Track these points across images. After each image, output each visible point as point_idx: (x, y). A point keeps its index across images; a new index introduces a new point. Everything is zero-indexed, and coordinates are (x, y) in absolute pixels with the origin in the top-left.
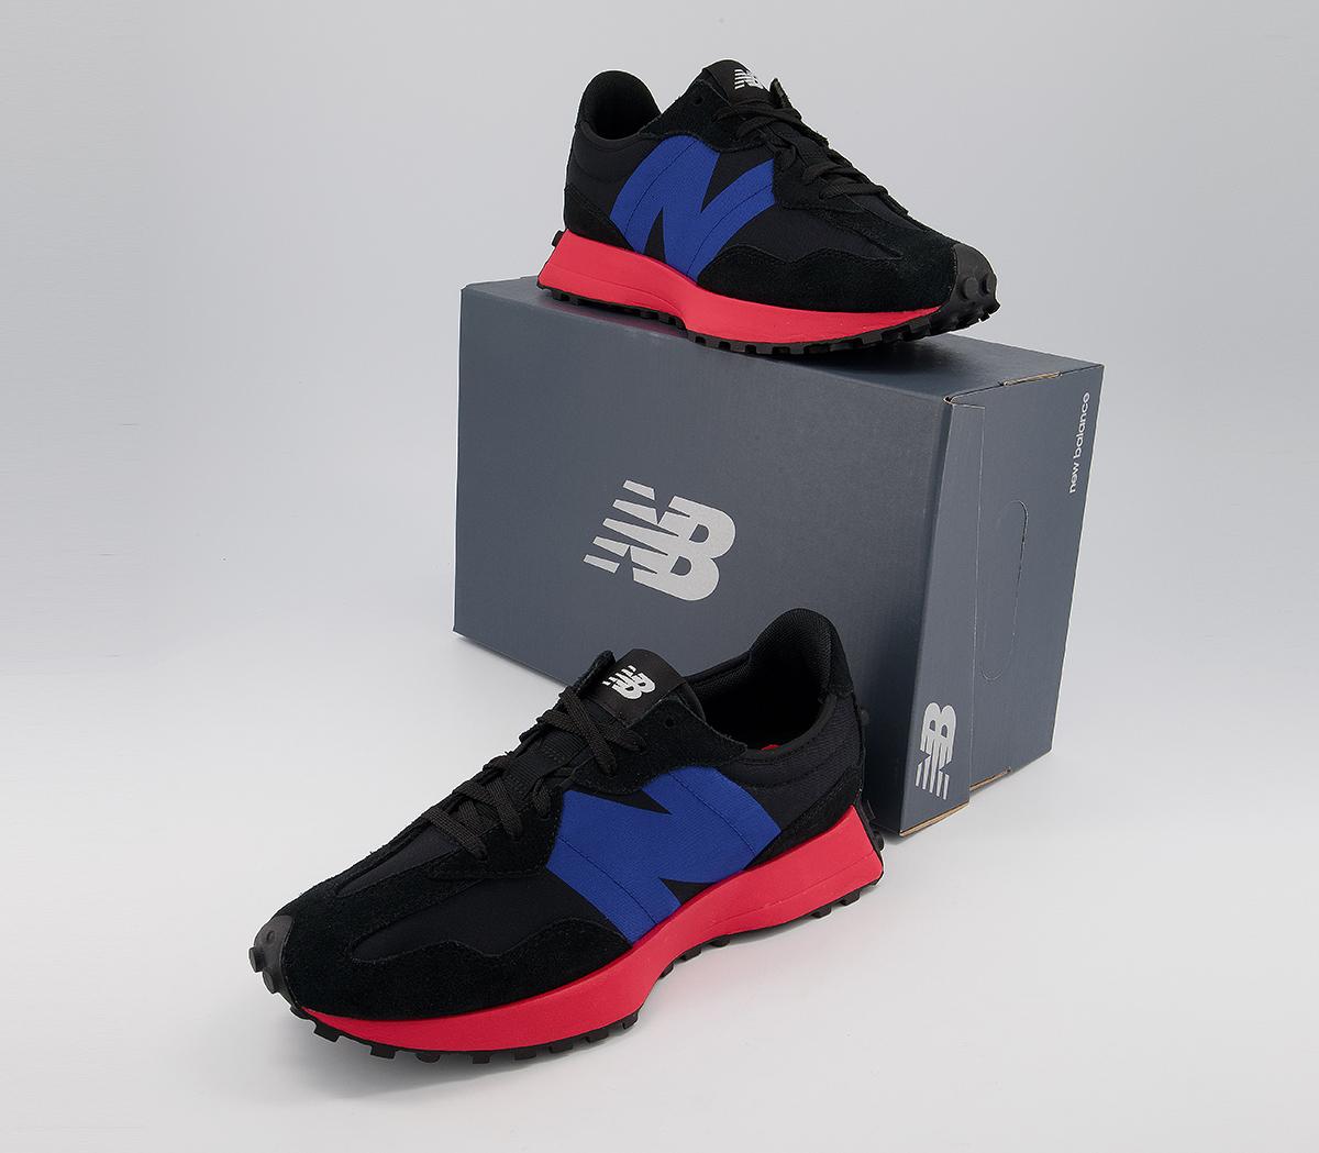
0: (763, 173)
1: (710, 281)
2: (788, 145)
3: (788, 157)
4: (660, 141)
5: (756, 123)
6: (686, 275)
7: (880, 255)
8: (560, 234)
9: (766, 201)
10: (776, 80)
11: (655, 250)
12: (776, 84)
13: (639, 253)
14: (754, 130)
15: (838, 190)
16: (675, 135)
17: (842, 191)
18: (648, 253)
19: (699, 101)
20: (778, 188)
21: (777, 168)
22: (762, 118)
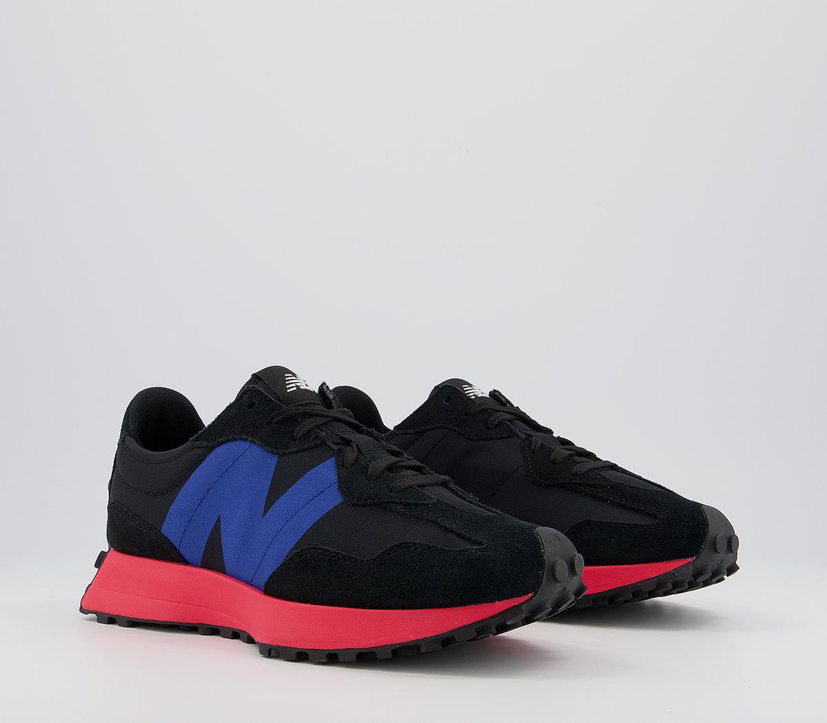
0: (326, 472)
1: (278, 587)
2: (348, 442)
3: (350, 454)
4: (213, 448)
5: (310, 423)
6: (250, 584)
7: (464, 545)
8: (102, 556)
9: (333, 499)
10: (324, 384)
11: (212, 560)
12: (325, 387)
13: (195, 566)
14: (311, 430)
15: (408, 483)
16: (229, 441)
17: (411, 483)
18: (206, 565)
19: (251, 405)
20: (345, 485)
21: (341, 466)
22: (318, 418)
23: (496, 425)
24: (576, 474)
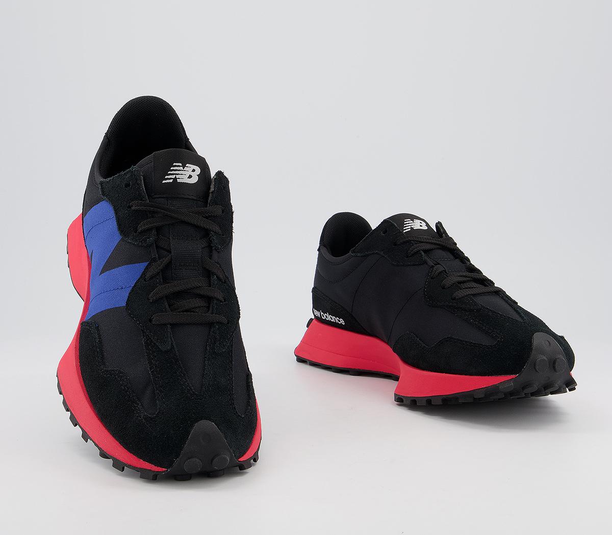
23: (413, 255)
24: (455, 298)
